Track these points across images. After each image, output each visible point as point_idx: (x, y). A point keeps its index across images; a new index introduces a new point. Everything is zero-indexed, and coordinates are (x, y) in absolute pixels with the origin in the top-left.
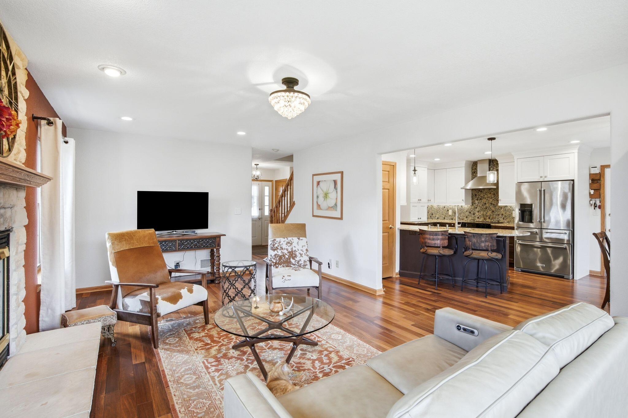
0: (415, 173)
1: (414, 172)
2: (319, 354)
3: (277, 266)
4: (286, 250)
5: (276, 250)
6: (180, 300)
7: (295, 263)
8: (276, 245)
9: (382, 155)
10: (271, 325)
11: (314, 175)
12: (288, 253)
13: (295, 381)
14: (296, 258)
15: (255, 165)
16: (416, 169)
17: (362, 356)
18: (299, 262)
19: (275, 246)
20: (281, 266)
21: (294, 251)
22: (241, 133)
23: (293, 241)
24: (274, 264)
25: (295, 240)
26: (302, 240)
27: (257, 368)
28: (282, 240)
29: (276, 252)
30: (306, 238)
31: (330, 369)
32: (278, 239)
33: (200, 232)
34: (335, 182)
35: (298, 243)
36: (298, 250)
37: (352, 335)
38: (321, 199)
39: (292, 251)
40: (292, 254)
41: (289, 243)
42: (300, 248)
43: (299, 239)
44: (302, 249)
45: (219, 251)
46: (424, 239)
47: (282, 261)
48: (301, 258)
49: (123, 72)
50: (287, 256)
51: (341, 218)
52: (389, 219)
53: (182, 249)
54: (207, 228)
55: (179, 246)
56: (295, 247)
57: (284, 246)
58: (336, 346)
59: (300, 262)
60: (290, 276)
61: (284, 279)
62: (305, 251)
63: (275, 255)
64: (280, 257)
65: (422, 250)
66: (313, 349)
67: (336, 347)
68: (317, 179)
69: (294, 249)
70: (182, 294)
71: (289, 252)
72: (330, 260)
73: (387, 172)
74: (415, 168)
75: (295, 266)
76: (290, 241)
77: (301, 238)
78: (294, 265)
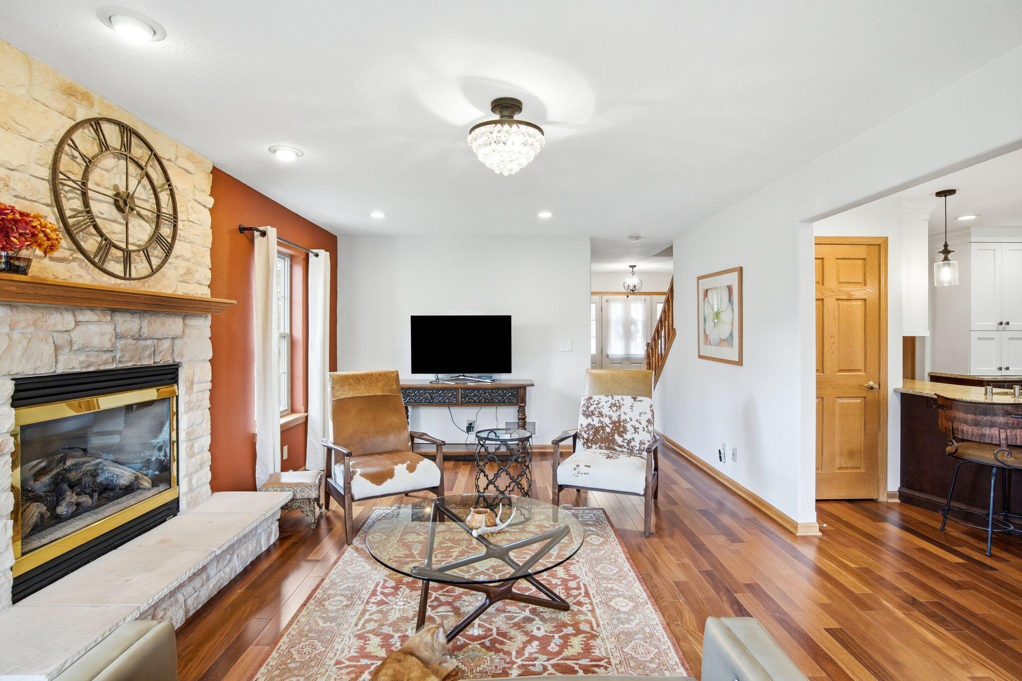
0: (946, 259)
1: (942, 256)
2: (554, 629)
3: (590, 445)
4: (607, 418)
5: (590, 416)
6: (389, 480)
7: (622, 444)
8: (592, 408)
9: (814, 223)
10: (491, 551)
11: (699, 278)
12: (611, 423)
13: (463, 666)
14: (626, 434)
15: (630, 266)
16: (949, 248)
17: (632, 664)
18: (629, 442)
19: (590, 409)
20: (597, 446)
21: (623, 421)
22: (545, 215)
23: (622, 402)
24: (585, 441)
25: (628, 400)
26: (640, 401)
27: (434, 618)
28: (603, 399)
29: (589, 420)
30: (651, 398)
31: (545, 669)
32: (596, 398)
33: (503, 378)
34: (730, 288)
35: (632, 406)
36: (631, 420)
37: (656, 611)
38: (710, 324)
39: (619, 422)
40: (619, 427)
41: (615, 405)
42: (635, 416)
43: (635, 399)
44: (638, 418)
45: (524, 410)
46: (952, 419)
47: (599, 437)
48: (635, 436)
49: (300, 154)
50: (608, 430)
51: (740, 363)
52: (865, 367)
53: (466, 402)
54: (510, 372)
55: (462, 398)
56: (625, 414)
57: (606, 411)
58: (601, 623)
59: (632, 444)
60: (589, 467)
61: (577, 471)
62: (644, 424)
63: (588, 424)
64: (597, 430)
65: (949, 449)
66: (554, 616)
67: (598, 626)
68: (706, 284)
69: (623, 417)
70: (395, 471)
71: (613, 423)
72: (724, 445)
73: (861, 262)
74: (946, 246)
75: (622, 449)
76: (617, 402)
77: (639, 398)
78: (621, 446)
